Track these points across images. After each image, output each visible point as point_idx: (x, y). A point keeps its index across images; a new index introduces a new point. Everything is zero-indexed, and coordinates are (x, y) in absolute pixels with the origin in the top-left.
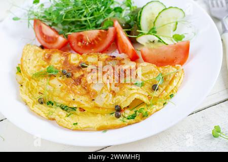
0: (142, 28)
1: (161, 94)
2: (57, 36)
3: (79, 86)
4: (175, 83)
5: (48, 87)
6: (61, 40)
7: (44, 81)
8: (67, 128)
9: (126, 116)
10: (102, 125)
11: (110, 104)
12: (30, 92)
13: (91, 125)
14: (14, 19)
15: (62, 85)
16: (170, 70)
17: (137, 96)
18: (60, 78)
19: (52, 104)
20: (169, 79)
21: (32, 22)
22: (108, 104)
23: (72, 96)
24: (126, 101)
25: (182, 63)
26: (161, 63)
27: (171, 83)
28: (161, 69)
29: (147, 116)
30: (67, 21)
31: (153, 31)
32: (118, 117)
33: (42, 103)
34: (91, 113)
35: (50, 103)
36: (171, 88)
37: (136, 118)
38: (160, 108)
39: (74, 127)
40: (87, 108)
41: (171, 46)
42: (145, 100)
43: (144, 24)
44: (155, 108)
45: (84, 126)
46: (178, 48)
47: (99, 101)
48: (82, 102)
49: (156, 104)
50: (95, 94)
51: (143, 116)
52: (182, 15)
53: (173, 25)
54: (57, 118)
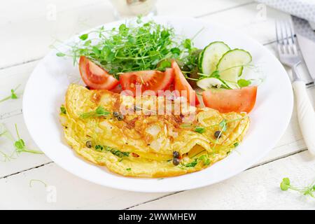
0: (203, 71)
1: (225, 142)
2: (107, 75)
3: (133, 130)
4: (240, 131)
5: (97, 130)
6: (112, 80)
7: (92, 123)
8: (118, 174)
9: (185, 163)
10: (158, 171)
11: (168, 150)
12: (77, 135)
13: (146, 171)
14: (58, 55)
15: (113, 128)
16: (235, 117)
17: (198, 142)
18: (111, 121)
19: (102, 149)
20: (233, 126)
21: (78, 59)
22: (165, 149)
23: (124, 140)
24: (186, 146)
25: (248, 111)
26: (224, 109)
27: (235, 130)
28: (224, 115)
29: (209, 164)
30: (119, 59)
31: (215, 74)
32: (176, 164)
33: (90, 147)
34: (147, 159)
35: (99, 148)
36: (235, 136)
37: (196, 166)
38: (223, 156)
39: (127, 173)
40: (141, 153)
42: (207, 147)
43: (206, 66)
44: (217, 157)
45: (139, 172)
46: (243, 94)
47: (155, 146)
48: (136, 147)
49: (218, 152)
50: (151, 139)
51: (204, 165)
52: (249, 59)
53: (238, 70)
54: (108, 163)
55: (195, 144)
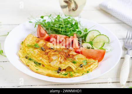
0: (86, 41)
1: (83, 69)
2: (46, 33)
3: (46, 56)
4: (91, 67)
5: (32, 52)
6: (47, 35)
7: (31, 49)
8: (33, 71)
9: (62, 74)
10: (49, 73)
11: (57, 66)
12: (23, 53)
13: (44, 72)
14: (29, 22)
15: (38, 53)
16: (92, 60)
17: (70, 66)
18: (39, 50)
19: (31, 60)
20: (89, 64)
21: (37, 26)
23: (41, 58)
26: (89, 57)
27: (89, 66)
28: (87, 59)
29: (72, 76)
31: (91, 43)
32: (58, 73)
33: (26, 58)
34: (47, 68)
35: (30, 59)
36: (89, 68)
37: (66, 75)
38: (80, 75)
39: (36, 71)
40: (46, 65)
41: (95, 50)
42: (74, 69)
43: (88, 39)
44: (77, 74)
45: (41, 71)
46: (99, 52)
47: (52, 64)
48: (44, 62)
49: (79, 73)
50: (52, 60)
51: (70, 76)
53: (102, 43)
54: (30, 65)
55: (68, 66)
